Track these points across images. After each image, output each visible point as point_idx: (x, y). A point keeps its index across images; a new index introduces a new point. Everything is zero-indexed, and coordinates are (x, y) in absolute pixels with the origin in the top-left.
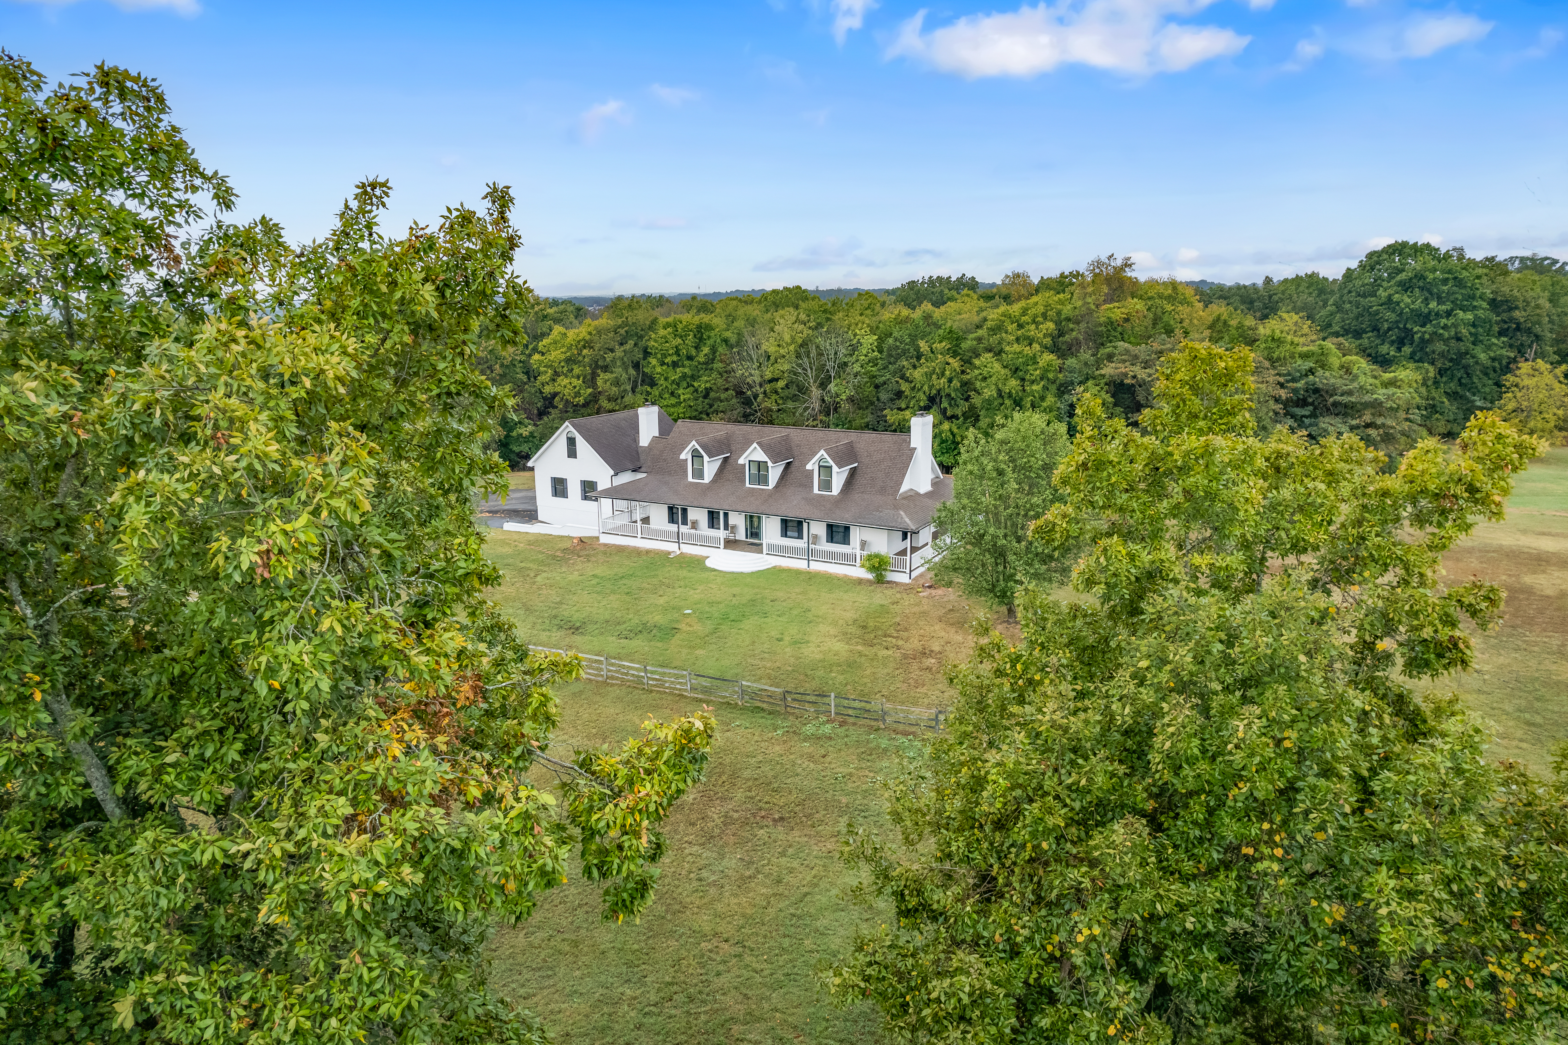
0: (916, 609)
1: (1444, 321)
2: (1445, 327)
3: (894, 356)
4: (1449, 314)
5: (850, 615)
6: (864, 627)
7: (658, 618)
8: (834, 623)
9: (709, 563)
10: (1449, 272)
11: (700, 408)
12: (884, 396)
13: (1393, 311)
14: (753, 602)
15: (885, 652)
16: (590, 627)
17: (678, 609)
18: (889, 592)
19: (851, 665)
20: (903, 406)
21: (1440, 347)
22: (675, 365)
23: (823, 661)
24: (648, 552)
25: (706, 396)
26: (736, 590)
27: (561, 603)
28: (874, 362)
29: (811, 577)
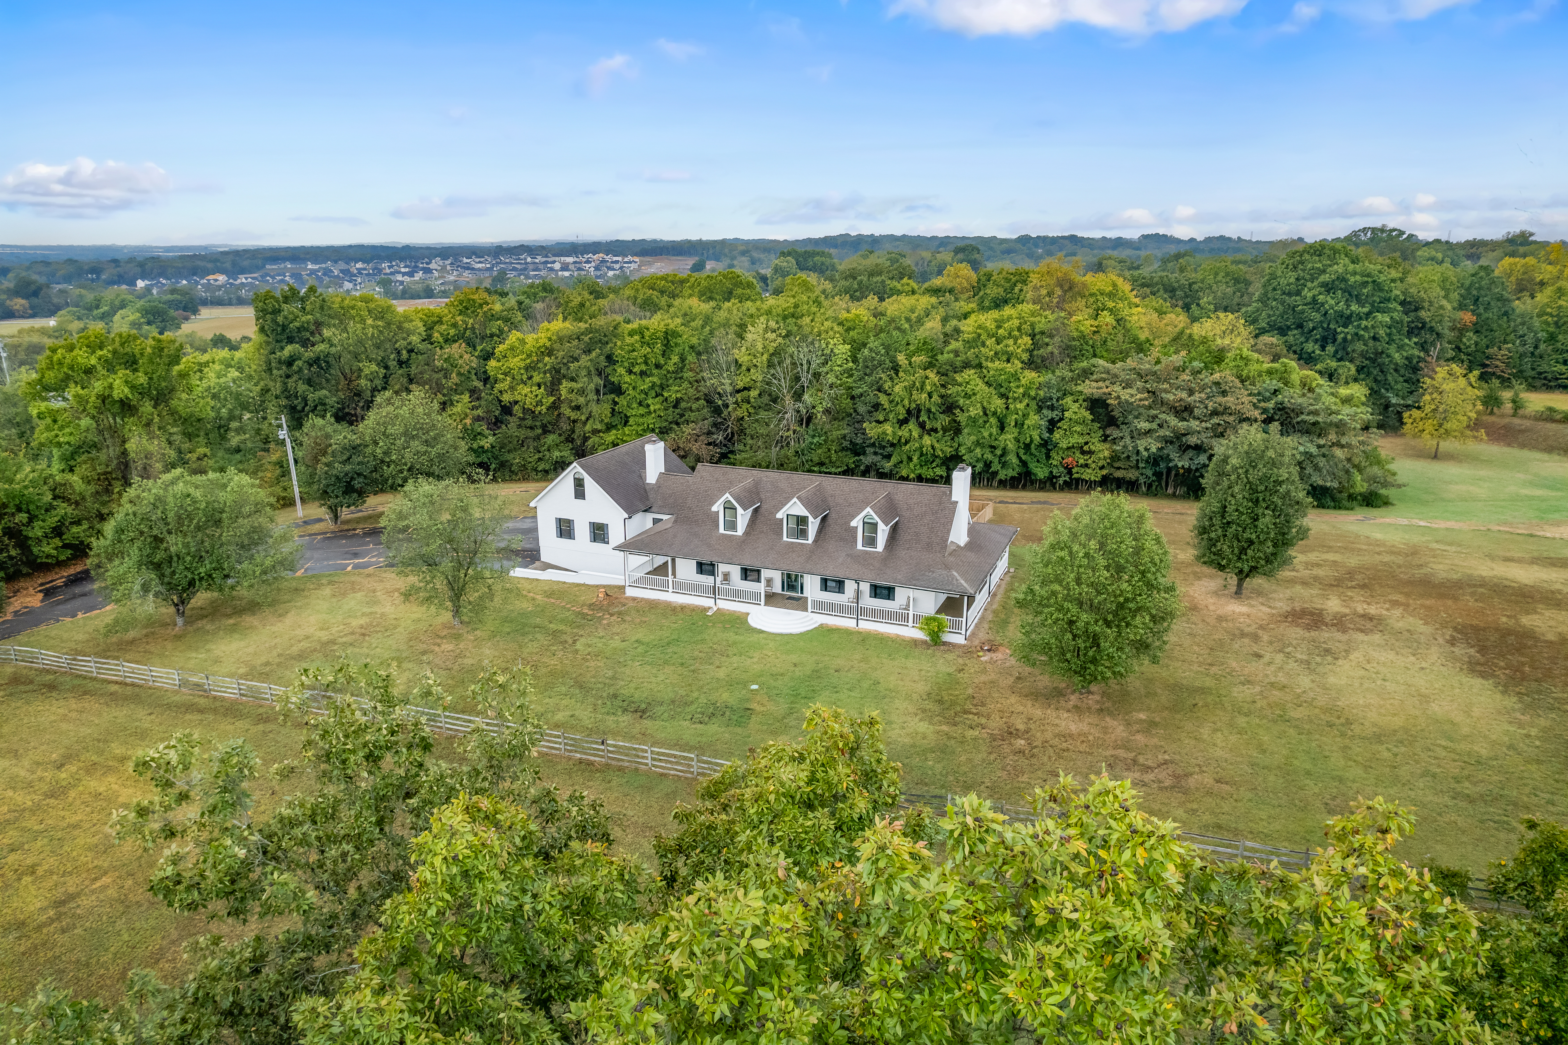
0: (983, 678)
1: (1364, 323)
2: (1366, 329)
3: (869, 369)
4: (1368, 315)
5: (922, 687)
6: (940, 702)
7: (725, 697)
8: (908, 697)
9: (753, 622)
10: (1368, 275)
11: (670, 419)
12: (862, 409)
13: (1318, 311)
14: (817, 674)
15: (971, 732)
16: (659, 710)
17: (745, 684)
18: (950, 656)
19: (942, 751)
20: (881, 418)
21: (1359, 346)
22: (643, 373)
23: (913, 746)
24: (683, 608)
25: (675, 407)
26: (794, 658)
27: (613, 678)
28: (849, 373)
29: (865, 638)
